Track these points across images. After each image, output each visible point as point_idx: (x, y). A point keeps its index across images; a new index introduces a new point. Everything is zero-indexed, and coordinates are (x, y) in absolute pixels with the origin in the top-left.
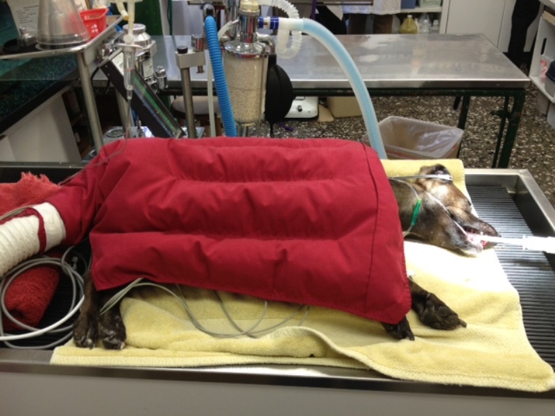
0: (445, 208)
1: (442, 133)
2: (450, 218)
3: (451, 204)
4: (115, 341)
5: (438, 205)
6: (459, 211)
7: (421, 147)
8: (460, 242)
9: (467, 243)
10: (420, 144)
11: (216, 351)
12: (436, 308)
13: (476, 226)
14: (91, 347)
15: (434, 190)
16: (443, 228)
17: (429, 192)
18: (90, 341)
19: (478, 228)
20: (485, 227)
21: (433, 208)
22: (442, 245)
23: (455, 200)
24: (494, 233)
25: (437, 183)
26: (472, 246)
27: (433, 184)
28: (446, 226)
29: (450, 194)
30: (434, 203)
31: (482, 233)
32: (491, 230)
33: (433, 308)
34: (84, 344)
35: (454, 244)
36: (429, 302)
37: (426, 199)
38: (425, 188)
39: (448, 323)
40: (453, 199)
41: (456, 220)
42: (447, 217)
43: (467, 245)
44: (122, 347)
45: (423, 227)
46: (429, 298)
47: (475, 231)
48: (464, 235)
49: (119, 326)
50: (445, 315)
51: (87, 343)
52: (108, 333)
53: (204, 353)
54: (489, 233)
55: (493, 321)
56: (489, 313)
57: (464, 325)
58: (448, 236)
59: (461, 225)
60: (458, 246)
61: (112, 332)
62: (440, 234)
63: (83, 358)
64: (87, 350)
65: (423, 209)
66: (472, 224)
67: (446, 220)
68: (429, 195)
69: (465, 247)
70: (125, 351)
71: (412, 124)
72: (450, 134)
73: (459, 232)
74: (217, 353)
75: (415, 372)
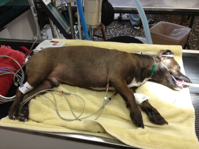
0: (168, 69)
1: (182, 29)
2: (170, 74)
3: (171, 68)
4: (23, 118)
5: (165, 68)
6: (174, 71)
7: (173, 35)
8: (173, 84)
9: (176, 85)
10: (173, 33)
11: (61, 126)
12: (155, 115)
13: (181, 78)
14: (14, 119)
15: (164, 61)
16: (166, 78)
17: (162, 62)
18: (14, 117)
19: (182, 79)
20: (185, 79)
21: (163, 69)
22: (166, 85)
23: (173, 66)
24: (189, 81)
25: (166, 58)
26: (178, 87)
27: (164, 58)
28: (168, 77)
29: (171, 63)
30: (163, 67)
31: (183, 81)
32: (187, 80)
33: (154, 115)
34: (12, 118)
35: (170, 85)
36: (153, 113)
37: (160, 65)
38: (160, 60)
39: (160, 122)
40: (172, 66)
41: (172, 75)
42: (168, 73)
43: (176, 86)
44: (25, 121)
45: (158, 77)
46: (153, 111)
47: (181, 80)
48: (175, 81)
49: (26, 112)
50: (159, 119)
51: (13, 118)
52: (20, 115)
53: (56, 127)
54: (187, 82)
55: (181, 122)
56: (180, 118)
57: (167, 124)
58: (168, 81)
59: (174, 77)
60: (172, 86)
61: (22, 115)
62: (165, 80)
63: (10, 124)
64: (12, 121)
65: (158, 69)
66: (179, 77)
67: (168, 75)
68: (162, 63)
69: (175, 87)
70: (26, 123)
71: (170, 25)
72: (185, 30)
73: (173, 80)
74: (61, 127)
75: (140, 145)
